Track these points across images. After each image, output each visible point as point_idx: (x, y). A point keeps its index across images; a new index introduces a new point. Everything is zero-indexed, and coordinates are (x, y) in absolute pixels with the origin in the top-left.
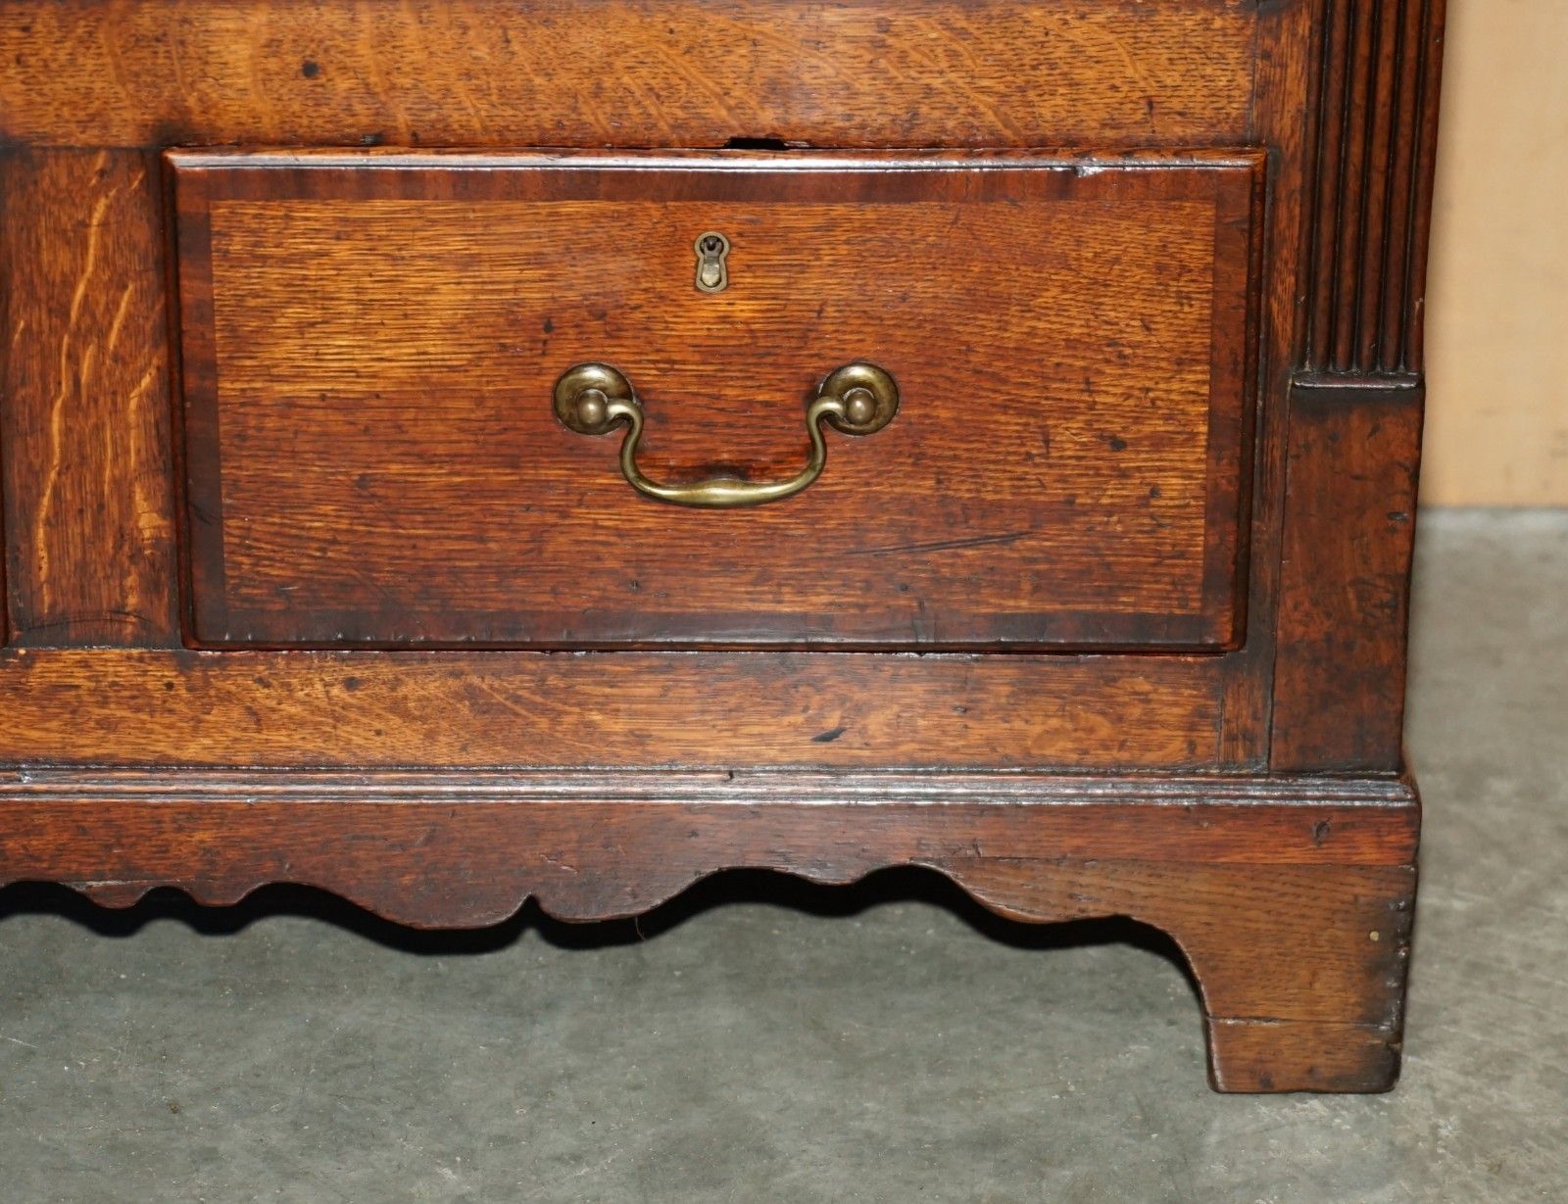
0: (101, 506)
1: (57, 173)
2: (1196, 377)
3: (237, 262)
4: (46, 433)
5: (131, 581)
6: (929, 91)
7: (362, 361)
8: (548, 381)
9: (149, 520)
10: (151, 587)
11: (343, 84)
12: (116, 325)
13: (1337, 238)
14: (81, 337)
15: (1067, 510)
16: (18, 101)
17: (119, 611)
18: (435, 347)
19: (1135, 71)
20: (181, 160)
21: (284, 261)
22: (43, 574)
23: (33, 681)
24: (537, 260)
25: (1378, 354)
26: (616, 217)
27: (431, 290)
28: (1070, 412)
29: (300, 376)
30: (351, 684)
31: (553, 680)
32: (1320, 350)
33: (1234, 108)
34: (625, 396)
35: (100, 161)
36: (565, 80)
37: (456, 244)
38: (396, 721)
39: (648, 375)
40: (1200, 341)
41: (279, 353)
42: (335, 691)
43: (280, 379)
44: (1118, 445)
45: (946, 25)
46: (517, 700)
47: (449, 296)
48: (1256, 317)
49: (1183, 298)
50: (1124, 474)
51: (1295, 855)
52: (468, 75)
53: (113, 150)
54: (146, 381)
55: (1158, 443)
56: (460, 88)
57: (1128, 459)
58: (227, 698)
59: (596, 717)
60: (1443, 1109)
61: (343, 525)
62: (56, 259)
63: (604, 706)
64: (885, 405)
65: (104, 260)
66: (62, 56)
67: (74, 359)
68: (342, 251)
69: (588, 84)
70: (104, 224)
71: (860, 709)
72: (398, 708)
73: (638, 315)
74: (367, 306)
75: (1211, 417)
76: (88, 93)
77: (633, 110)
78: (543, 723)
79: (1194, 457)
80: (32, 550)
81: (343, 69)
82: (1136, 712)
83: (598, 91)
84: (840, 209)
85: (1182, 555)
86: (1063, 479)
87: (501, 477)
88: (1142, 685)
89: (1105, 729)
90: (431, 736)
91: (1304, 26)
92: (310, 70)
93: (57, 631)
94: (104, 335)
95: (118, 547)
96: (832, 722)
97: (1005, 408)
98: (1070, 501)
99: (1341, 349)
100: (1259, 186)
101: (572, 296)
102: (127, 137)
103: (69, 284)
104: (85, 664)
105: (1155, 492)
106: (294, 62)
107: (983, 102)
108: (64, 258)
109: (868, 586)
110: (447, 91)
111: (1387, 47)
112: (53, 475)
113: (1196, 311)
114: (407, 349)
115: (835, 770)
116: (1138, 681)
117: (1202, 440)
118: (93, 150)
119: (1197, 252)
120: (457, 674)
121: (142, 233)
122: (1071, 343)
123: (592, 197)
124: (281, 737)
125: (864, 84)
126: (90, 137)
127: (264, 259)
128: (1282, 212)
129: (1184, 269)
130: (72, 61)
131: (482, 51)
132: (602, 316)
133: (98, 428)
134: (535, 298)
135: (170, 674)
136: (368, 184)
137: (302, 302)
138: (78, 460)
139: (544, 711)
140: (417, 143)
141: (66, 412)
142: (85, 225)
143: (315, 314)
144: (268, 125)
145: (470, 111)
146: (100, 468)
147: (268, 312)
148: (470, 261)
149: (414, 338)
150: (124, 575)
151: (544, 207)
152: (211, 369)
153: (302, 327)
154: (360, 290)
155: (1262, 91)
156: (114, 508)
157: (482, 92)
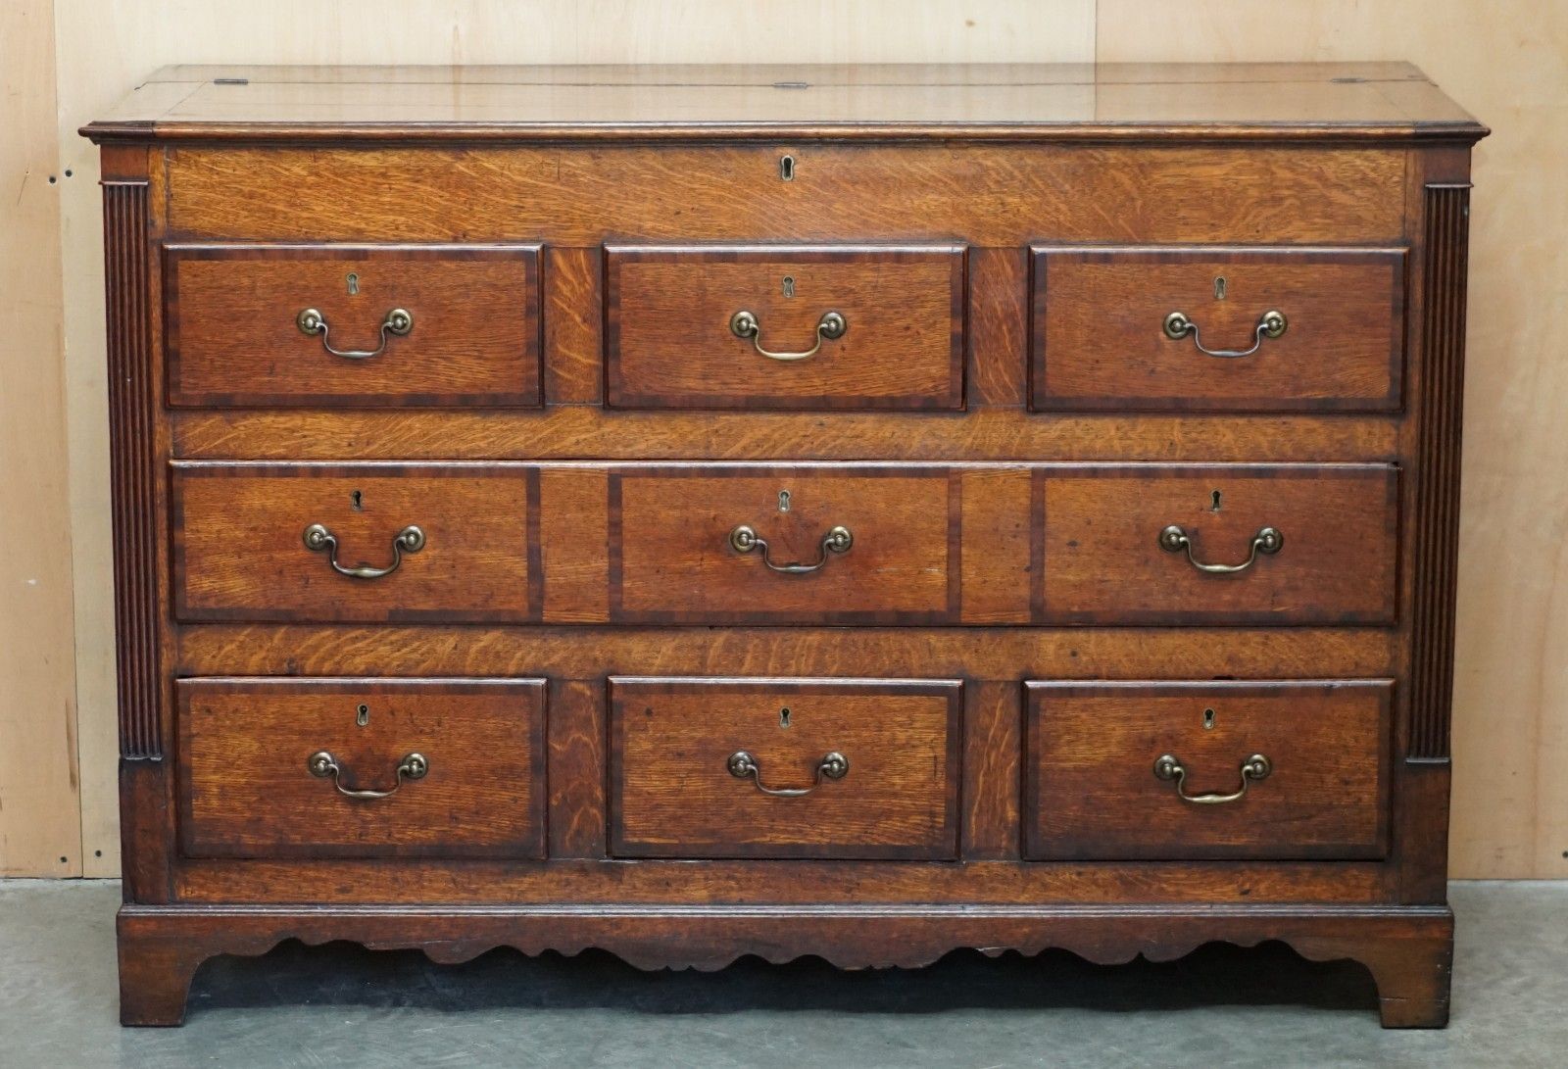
0: (995, 809)
1: (987, 689)
2: (1373, 759)
3: (1047, 719)
4: (977, 782)
5: (1004, 836)
6: (1282, 660)
7: (1088, 754)
8: (1152, 761)
9: (1011, 814)
10: (1010, 839)
11: (1085, 658)
12: (1004, 743)
13: (1420, 710)
14: (992, 747)
15: (1329, 807)
16: (975, 665)
17: (999, 848)
18: (1114, 749)
19: (1351, 653)
20: (1030, 684)
21: (1064, 719)
22: (973, 834)
23: (967, 874)
24: (1150, 718)
25: (1435, 751)
26: (1176, 703)
27: (1114, 729)
28: (1330, 771)
29: (1069, 760)
30: (1079, 874)
31: (1150, 873)
32: (1415, 749)
33: (1385, 665)
34: (1178, 765)
35: (1002, 686)
36: (1159, 657)
37: (1122, 713)
38: (1094, 887)
39: (1187, 760)
40: (1375, 746)
41: (1061, 752)
42: (1074, 877)
43: (1062, 761)
44: (1347, 783)
45: (1288, 637)
46: (1136, 879)
47: (1119, 732)
48: (1393, 738)
49: (1369, 730)
50: (1348, 794)
51: (1411, 935)
52: (1127, 655)
53: (1007, 683)
54: (1013, 764)
55: (1361, 782)
56: (1124, 660)
57: (1352, 789)
58: (1035, 879)
59: (1165, 886)
60: (1465, 1032)
61: (1079, 814)
62: (985, 720)
63: (1166, 881)
64: (1267, 768)
65: (1001, 721)
66: (991, 649)
67: (989, 756)
68: (1084, 715)
69: (1167, 658)
70: (1002, 708)
71: (1257, 882)
72: (1095, 882)
73: (1183, 738)
74: (1091, 735)
75: (1379, 773)
76: (998, 662)
77: (1182, 667)
78: (1146, 888)
79: (1373, 787)
80: (970, 824)
81: (1085, 654)
82: (1353, 882)
83: (1170, 660)
84: (1253, 700)
85: (1369, 823)
86: (1328, 796)
87: (1134, 796)
88: (1355, 873)
89: (1342, 889)
90: (1106, 893)
91: (1408, 636)
92: (1074, 654)
93: (978, 854)
94: (999, 747)
95: (1000, 823)
96: (1247, 886)
97: (1308, 770)
98: (1330, 804)
99: (1423, 750)
100: (1394, 690)
101: (1161, 731)
102: (1011, 677)
103: (988, 729)
104: (986, 867)
105: (1360, 799)
106: (1069, 651)
107: (1300, 664)
108: (987, 720)
109: (1260, 835)
110: (1120, 661)
111: (1435, 643)
112: (979, 797)
113: (1373, 735)
114: (1104, 750)
115: (1249, 904)
116: (1354, 871)
117: (1376, 781)
118: (998, 682)
119: (1373, 715)
120: (1116, 870)
121: (1014, 710)
122: (1331, 747)
123: (1168, 696)
124: (1052, 894)
125: (1260, 658)
126: (998, 677)
127: (1056, 718)
128: (1401, 701)
129: (1369, 720)
130: (994, 650)
131: (1132, 647)
132: (1171, 738)
133: (996, 780)
134: (1149, 732)
135: (1016, 871)
136: (1093, 692)
137: (1069, 734)
138: (988, 791)
139: (1146, 883)
140: (1109, 678)
141: (985, 775)
142: (995, 708)
143: (1072, 738)
144: (1059, 674)
145: (1126, 667)
146: (995, 795)
147: (1059, 737)
148: (1128, 719)
149: (1106, 746)
150: (1002, 833)
151: (1153, 700)
152: (1037, 758)
153: (1069, 742)
154: (1089, 729)
155: (1394, 659)
156: (999, 810)
157: (1132, 661)
